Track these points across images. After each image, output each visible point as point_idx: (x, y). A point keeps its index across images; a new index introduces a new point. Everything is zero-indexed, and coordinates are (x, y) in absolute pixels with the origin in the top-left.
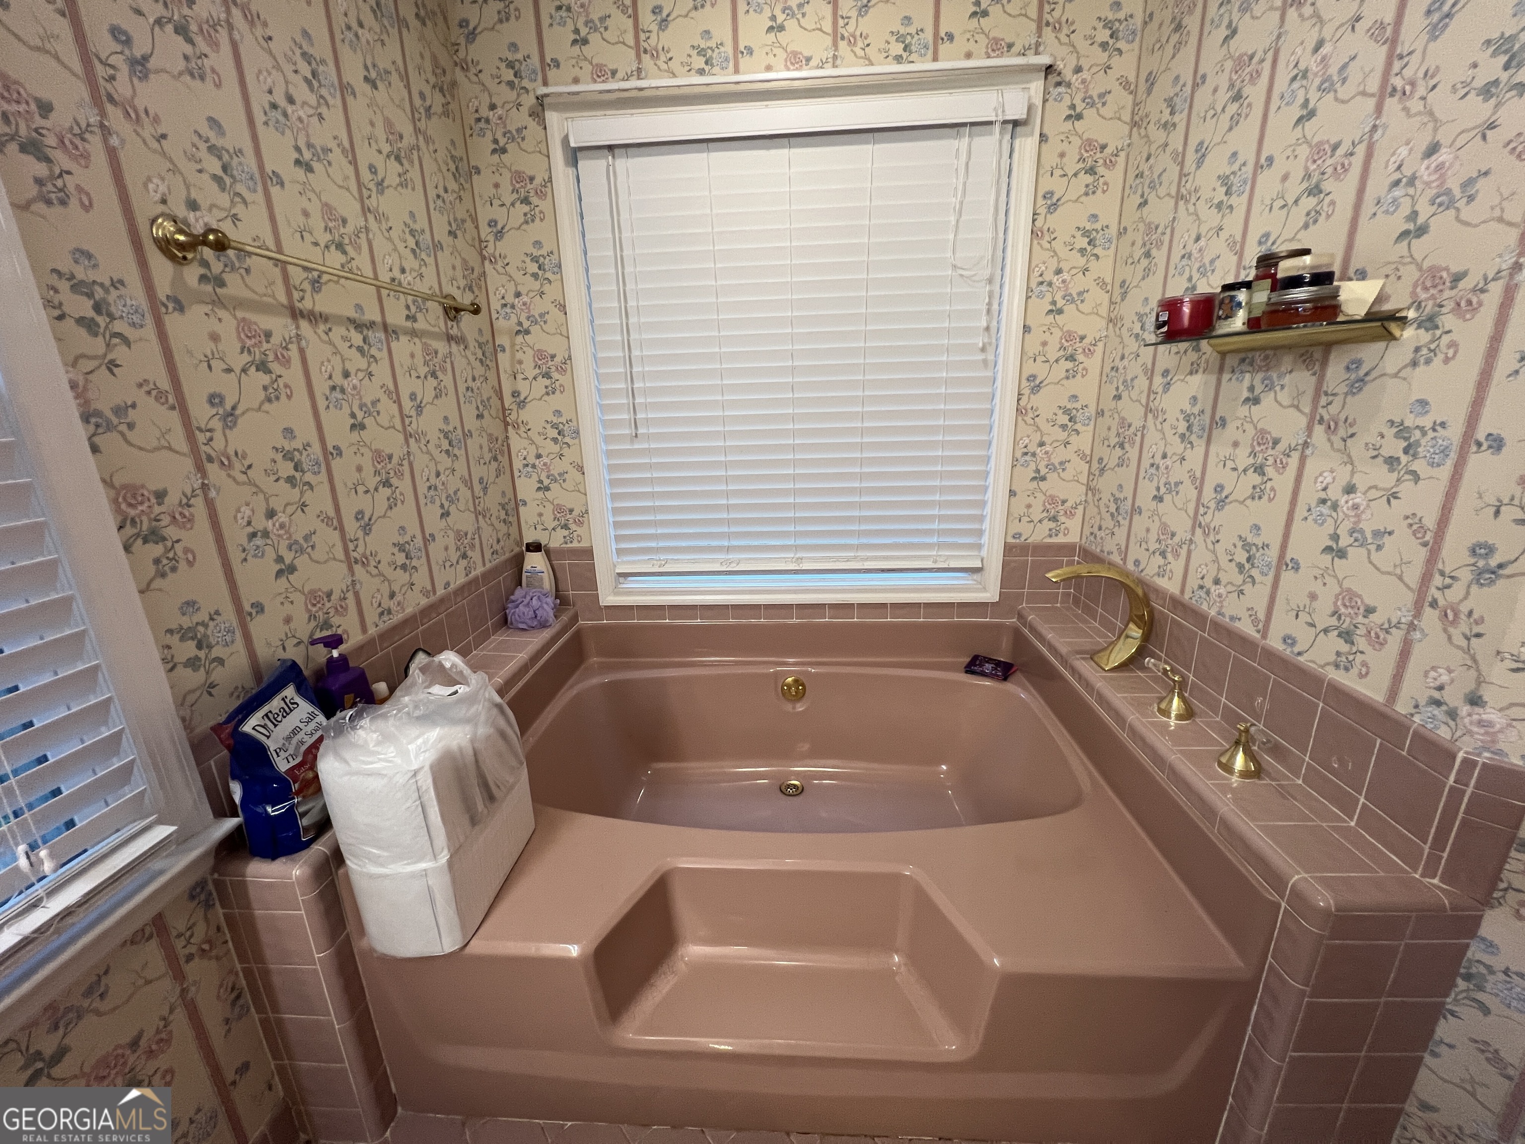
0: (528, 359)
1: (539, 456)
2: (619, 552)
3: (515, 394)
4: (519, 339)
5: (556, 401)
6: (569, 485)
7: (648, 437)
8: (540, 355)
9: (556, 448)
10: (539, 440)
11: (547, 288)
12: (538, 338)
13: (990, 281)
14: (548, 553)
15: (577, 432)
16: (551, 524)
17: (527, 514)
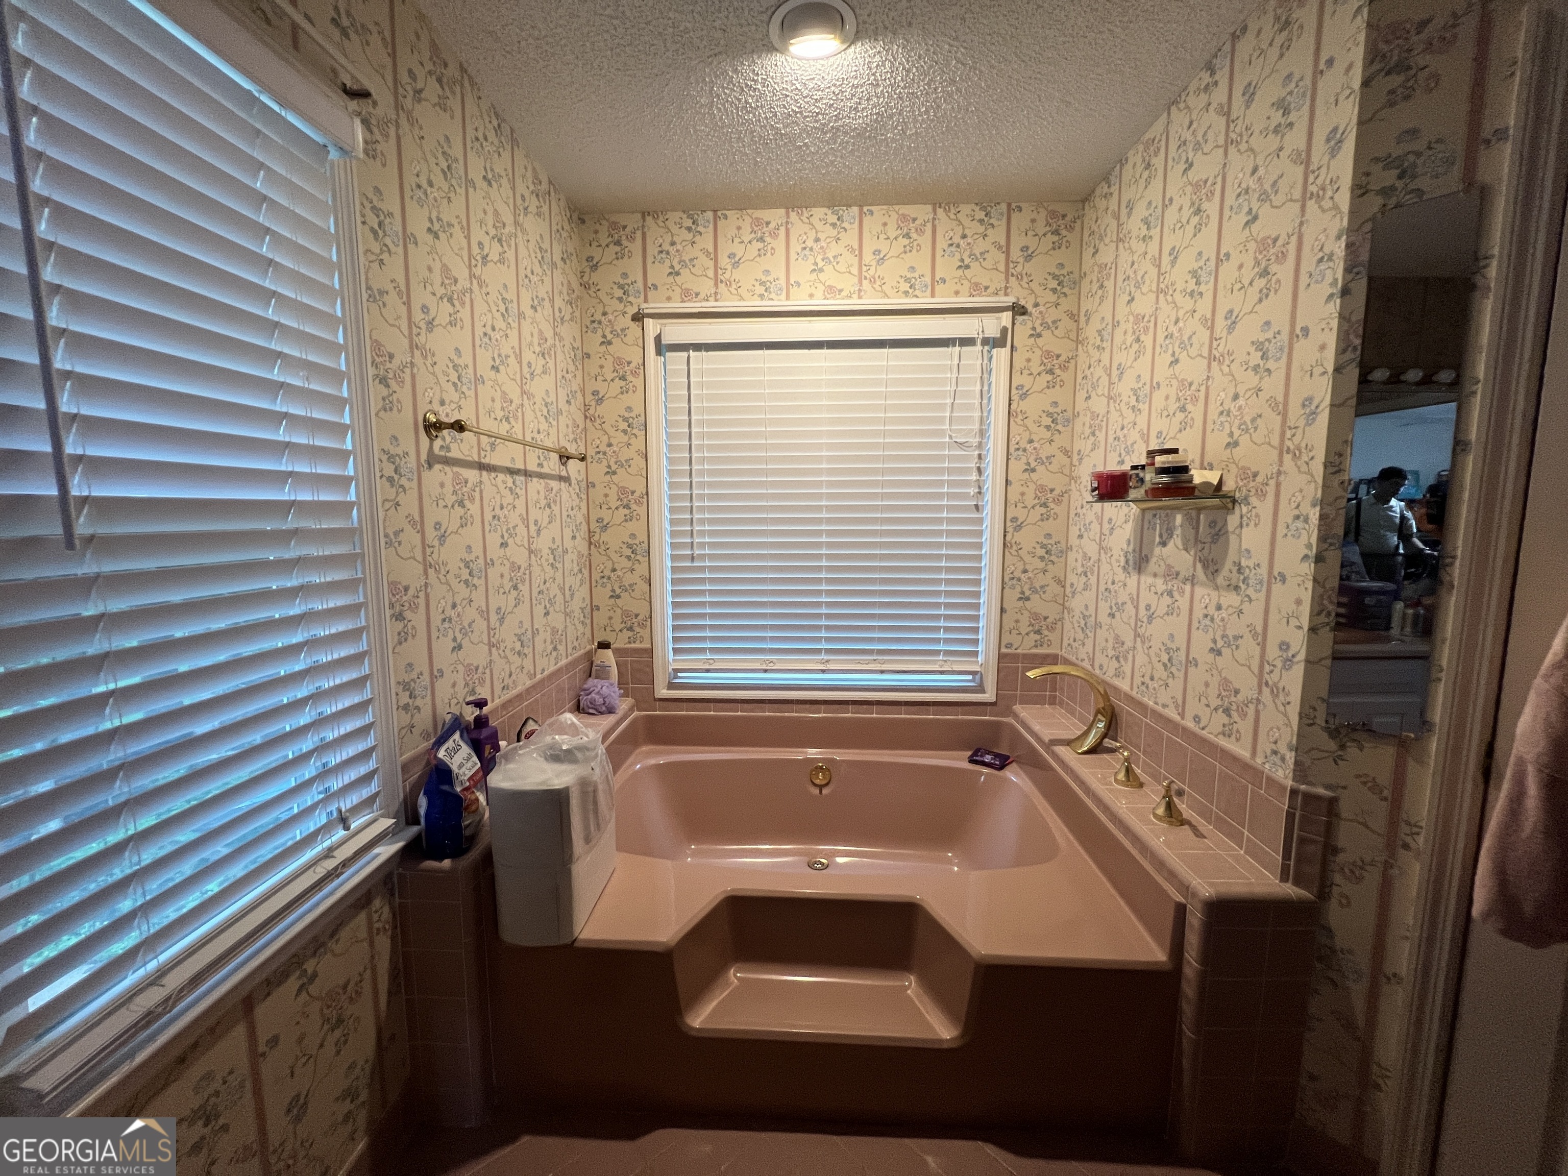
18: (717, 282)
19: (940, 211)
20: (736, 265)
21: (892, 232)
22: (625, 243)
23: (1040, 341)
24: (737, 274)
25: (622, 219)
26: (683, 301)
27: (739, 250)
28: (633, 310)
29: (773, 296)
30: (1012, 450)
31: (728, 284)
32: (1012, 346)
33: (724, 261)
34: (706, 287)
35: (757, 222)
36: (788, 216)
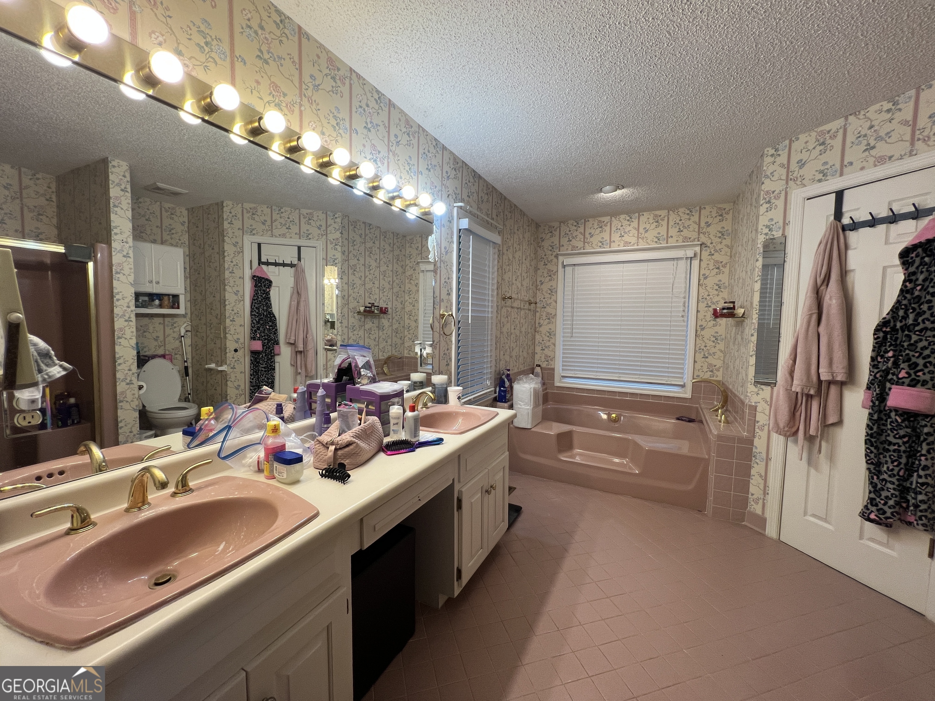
0: (544, 314)
1: (543, 341)
2: (563, 370)
3: (539, 323)
4: (543, 309)
5: (550, 326)
6: (551, 349)
7: (576, 337)
8: (548, 313)
9: (548, 339)
10: (544, 336)
11: (552, 297)
12: (548, 310)
13: (685, 298)
14: (541, 368)
15: (555, 335)
16: (543, 360)
17: (537, 357)
18: (584, 242)
19: (671, 212)
20: (592, 236)
21: (651, 221)
22: (553, 232)
23: (713, 257)
24: (591, 239)
25: (553, 224)
26: (572, 250)
27: (592, 231)
28: (554, 254)
29: (605, 246)
30: (700, 298)
31: (588, 243)
32: (700, 259)
33: (587, 235)
34: (581, 244)
35: (600, 221)
36: (611, 218)
